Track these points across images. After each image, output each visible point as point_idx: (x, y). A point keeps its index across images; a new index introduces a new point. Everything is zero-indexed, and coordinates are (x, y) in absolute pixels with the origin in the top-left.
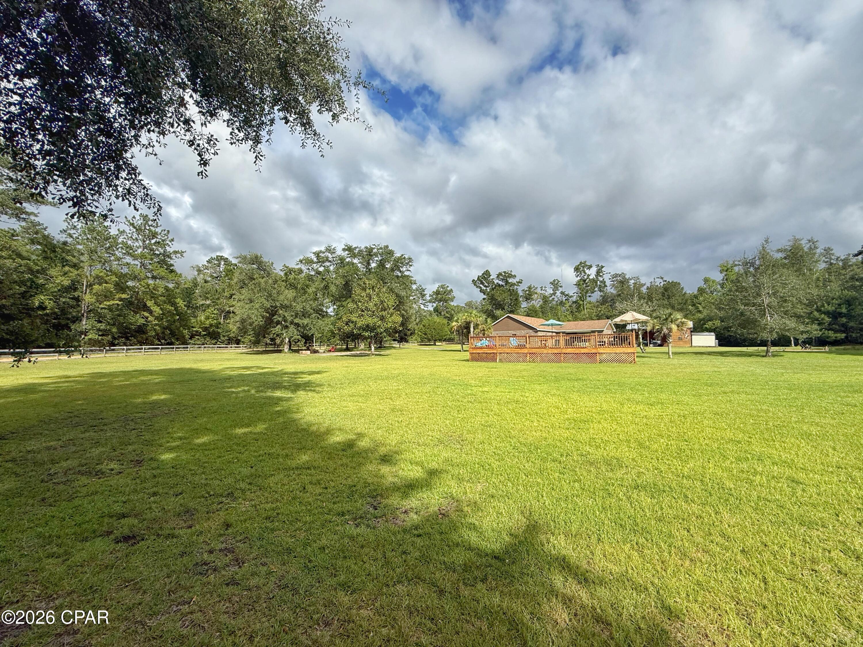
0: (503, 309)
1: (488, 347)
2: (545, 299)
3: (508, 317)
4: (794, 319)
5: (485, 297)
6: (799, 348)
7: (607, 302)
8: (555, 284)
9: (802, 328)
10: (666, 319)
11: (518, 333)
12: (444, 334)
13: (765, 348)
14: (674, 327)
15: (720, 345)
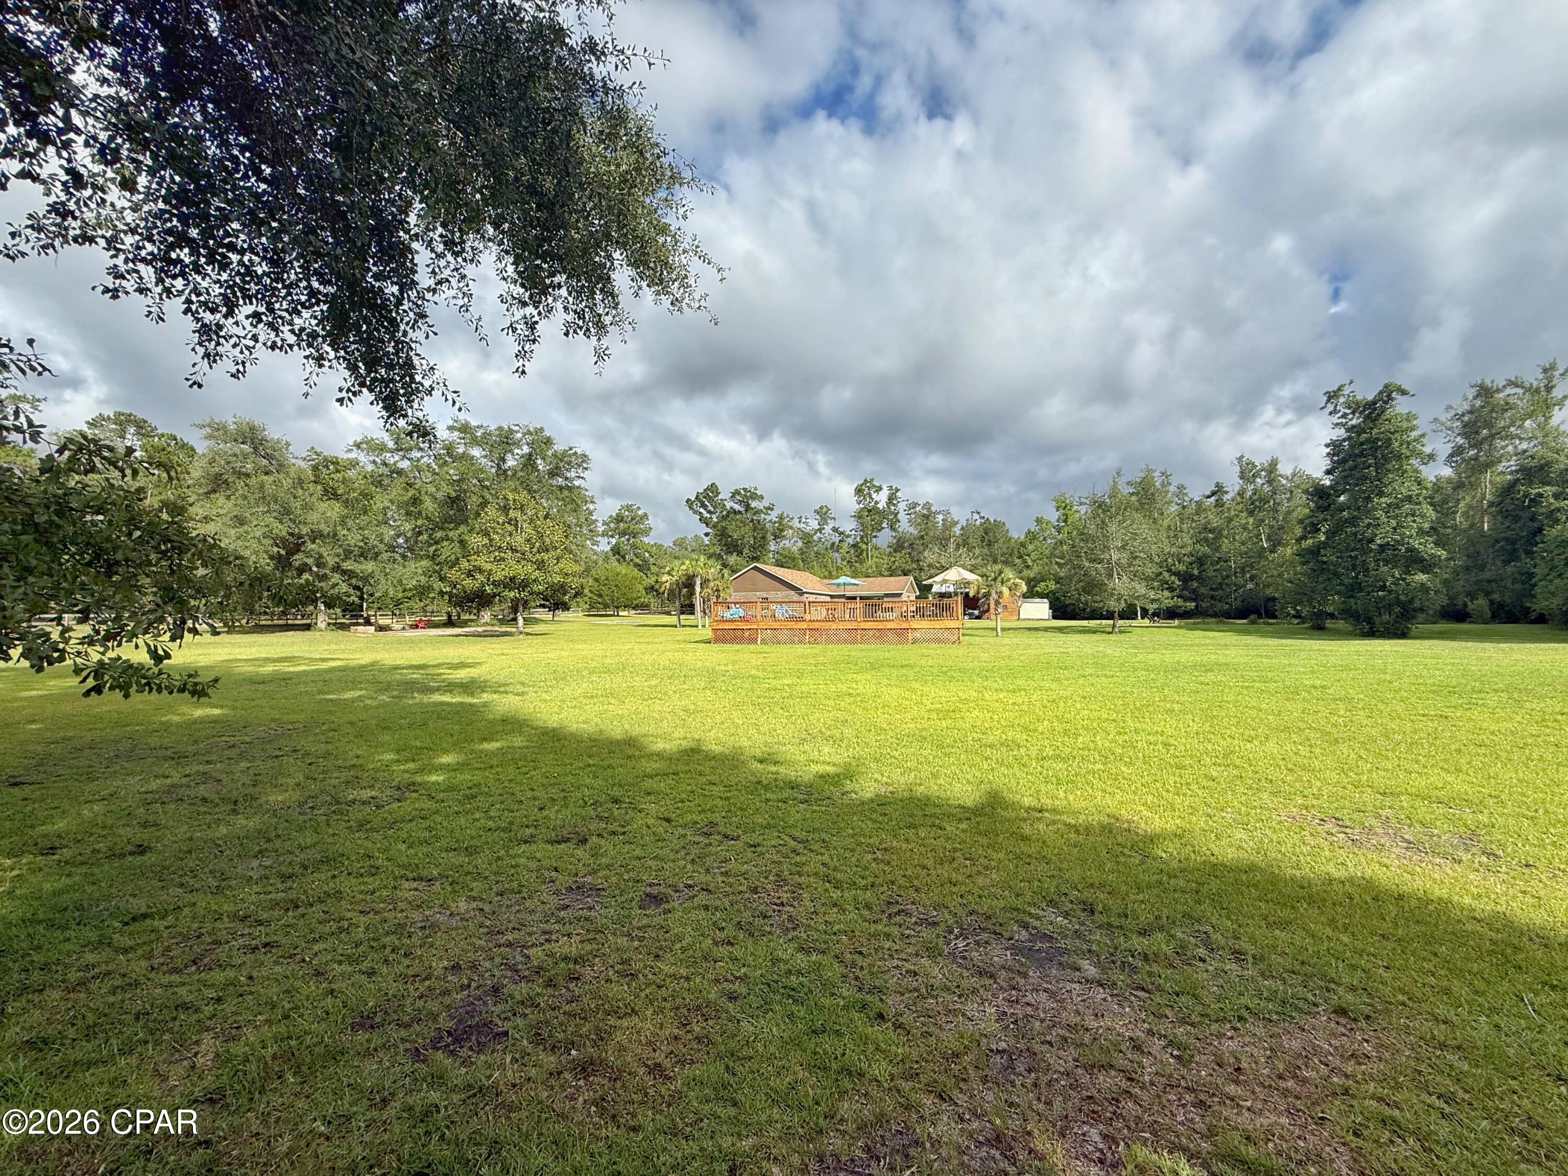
0: (740, 553)
1: (742, 619)
2: (807, 538)
3: (756, 568)
4: (1144, 584)
5: (709, 530)
6: (1146, 622)
7: (903, 548)
8: (823, 514)
9: (1152, 594)
10: (995, 579)
11: (771, 595)
12: (634, 595)
13: (1111, 622)
14: (1005, 590)
15: (1055, 617)
